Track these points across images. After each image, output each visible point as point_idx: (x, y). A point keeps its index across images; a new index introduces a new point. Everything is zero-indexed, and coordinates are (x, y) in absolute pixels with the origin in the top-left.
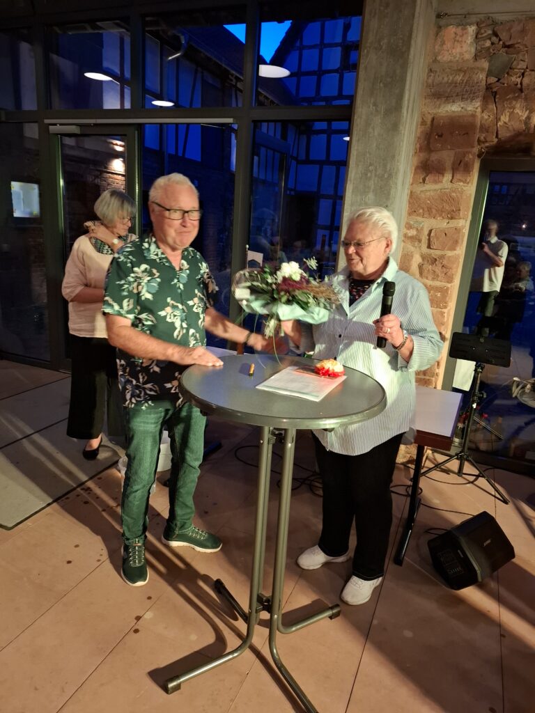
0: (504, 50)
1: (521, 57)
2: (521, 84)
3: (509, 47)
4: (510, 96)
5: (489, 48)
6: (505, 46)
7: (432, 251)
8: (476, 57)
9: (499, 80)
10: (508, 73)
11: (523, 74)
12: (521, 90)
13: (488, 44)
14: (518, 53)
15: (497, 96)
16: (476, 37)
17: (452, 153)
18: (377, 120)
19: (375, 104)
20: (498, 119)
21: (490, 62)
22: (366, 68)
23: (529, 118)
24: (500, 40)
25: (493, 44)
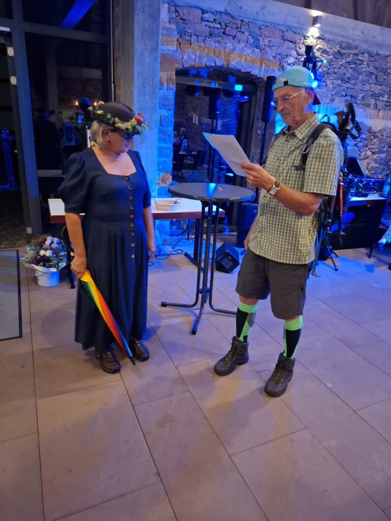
0: (182, 21)
1: (189, 27)
2: (190, 40)
3: (183, 20)
4: (186, 46)
5: (174, 18)
6: (181, 19)
7: (162, 127)
8: (170, 22)
9: (181, 37)
10: (185, 34)
11: (191, 36)
12: (191, 44)
13: (174, 16)
14: (187, 24)
15: (181, 45)
16: (169, 11)
17: (166, 74)
18: (147, 54)
19: (144, 44)
20: (183, 58)
21: (176, 26)
22: (138, 22)
23: (195, 59)
24: (179, 15)
25: (176, 16)
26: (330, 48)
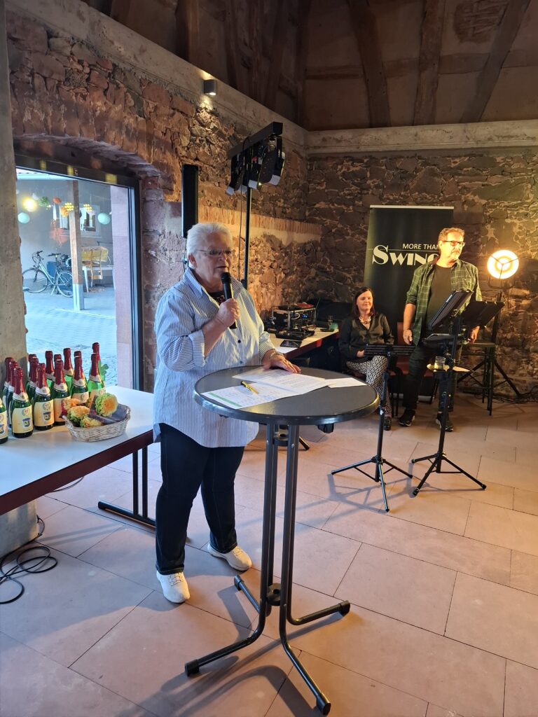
0: (12, 41)
1: (27, 56)
2: (33, 84)
3: (15, 40)
4: (27, 93)
6: (11, 37)
9: (13, 72)
10: (20, 69)
11: (32, 75)
12: (34, 90)
14: (23, 50)
15: (16, 90)
20: (22, 116)
26: (225, 130)
